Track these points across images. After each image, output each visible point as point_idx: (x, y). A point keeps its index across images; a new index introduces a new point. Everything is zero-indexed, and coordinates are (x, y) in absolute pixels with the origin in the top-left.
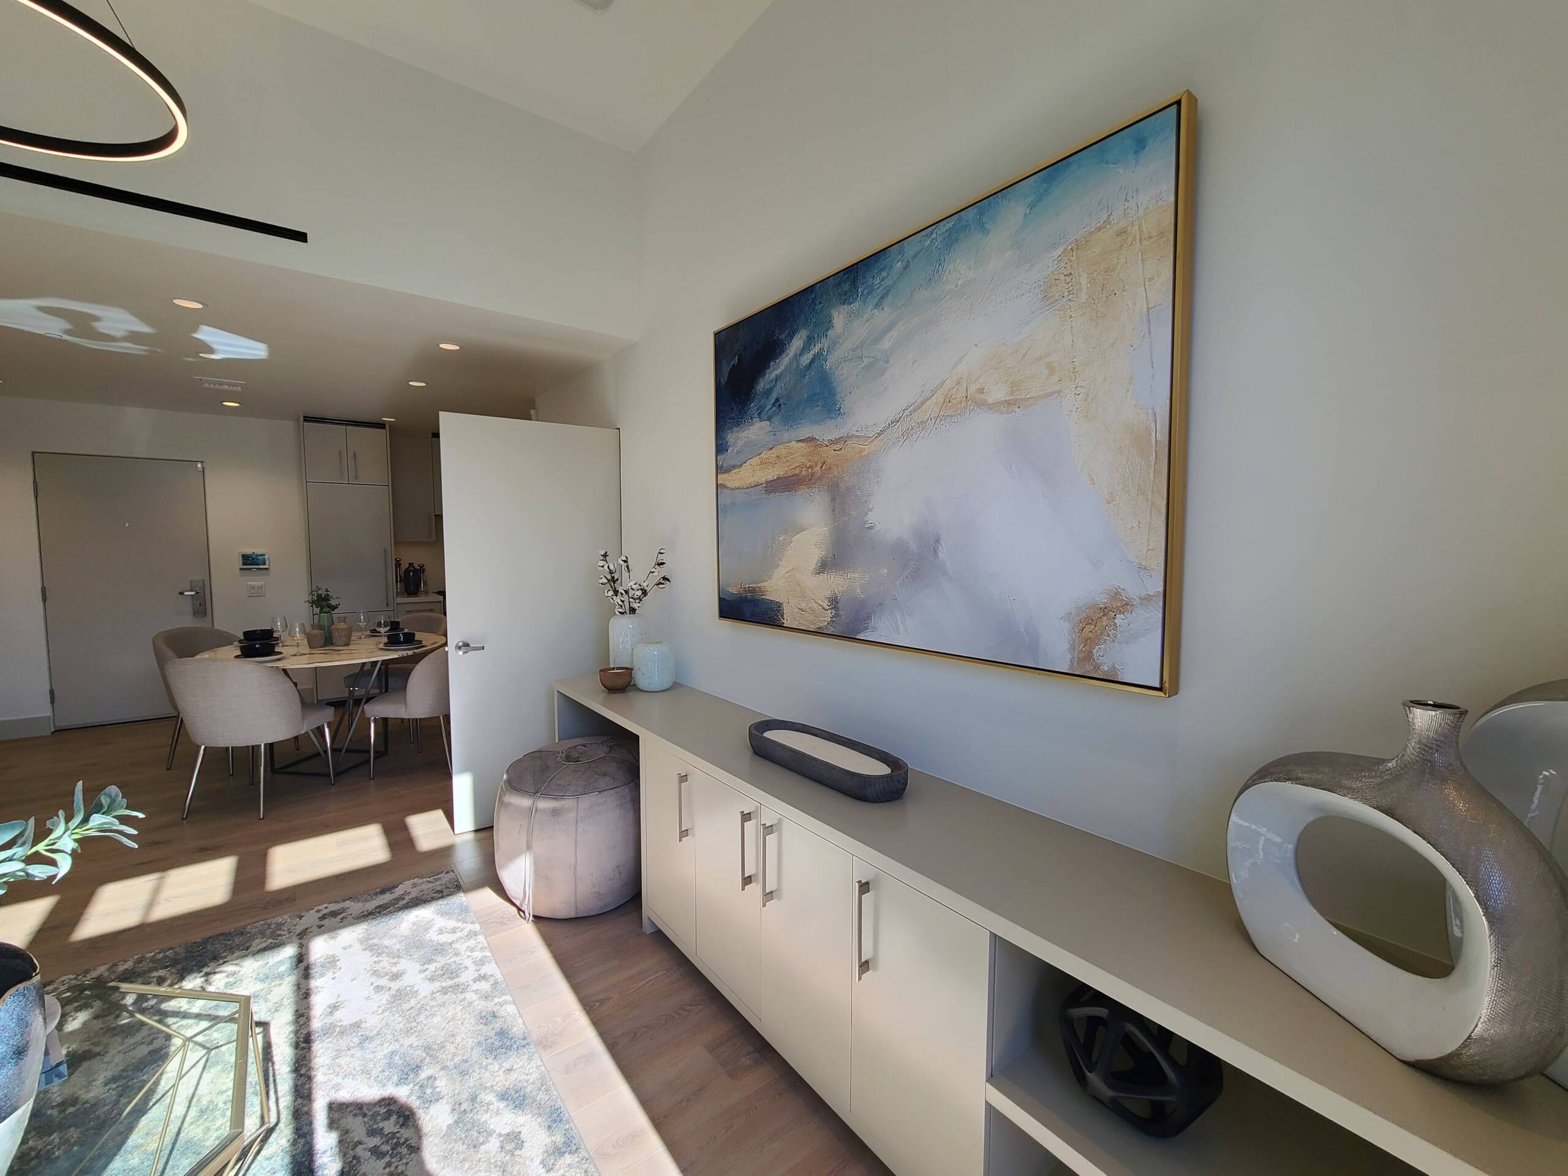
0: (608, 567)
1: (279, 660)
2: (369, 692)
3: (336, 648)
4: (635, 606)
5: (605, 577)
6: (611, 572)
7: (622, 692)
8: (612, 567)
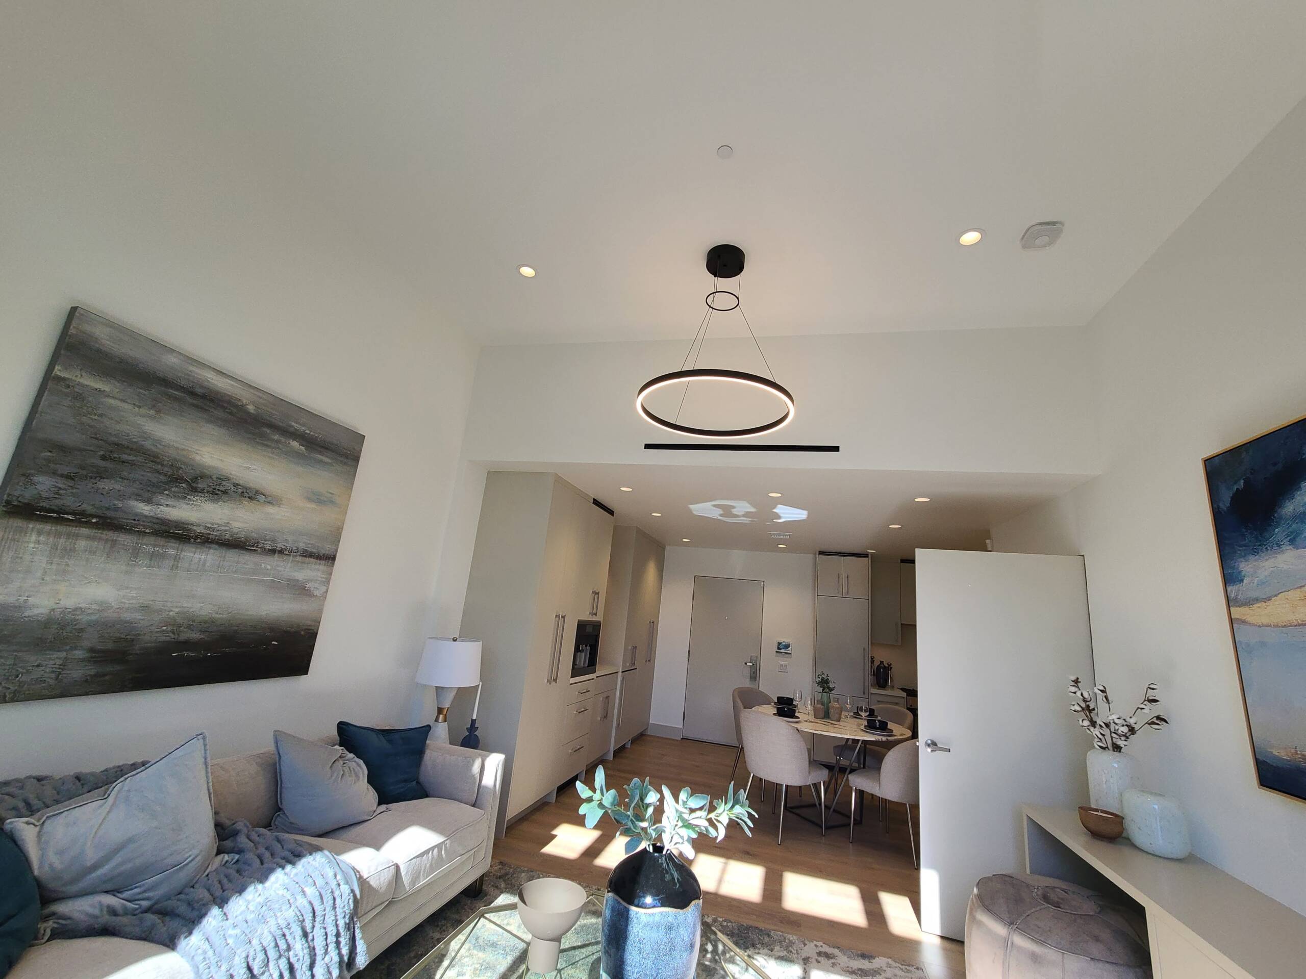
0: (1082, 695)
1: (797, 722)
2: (852, 764)
3: (831, 722)
4: (1121, 743)
5: (1078, 704)
6: (1085, 700)
7: (1110, 842)
8: (1086, 695)
